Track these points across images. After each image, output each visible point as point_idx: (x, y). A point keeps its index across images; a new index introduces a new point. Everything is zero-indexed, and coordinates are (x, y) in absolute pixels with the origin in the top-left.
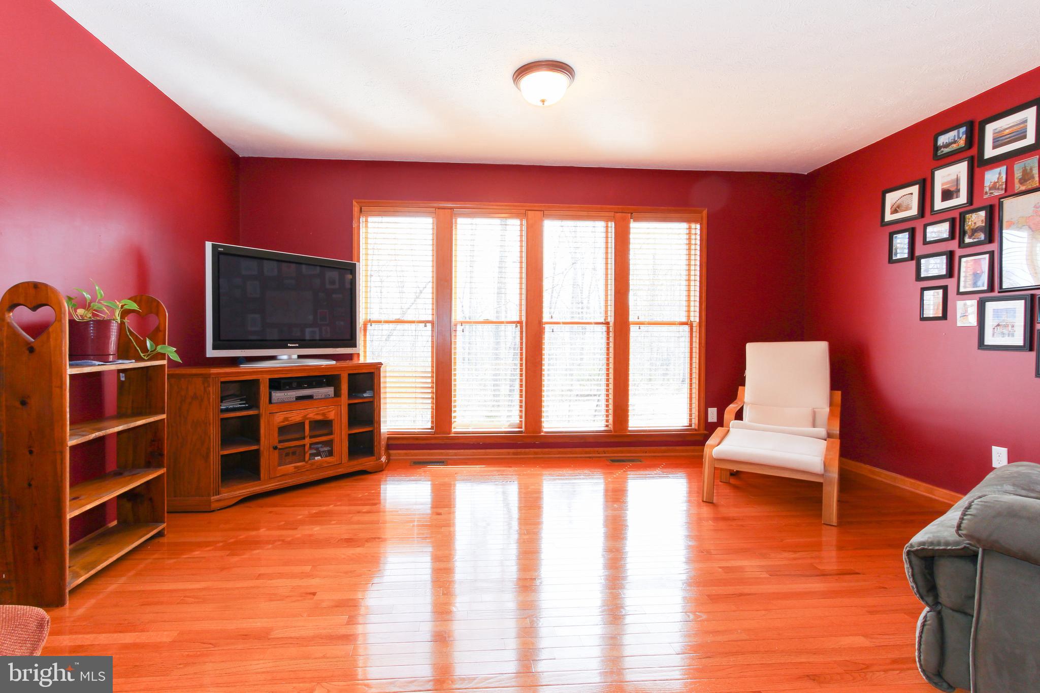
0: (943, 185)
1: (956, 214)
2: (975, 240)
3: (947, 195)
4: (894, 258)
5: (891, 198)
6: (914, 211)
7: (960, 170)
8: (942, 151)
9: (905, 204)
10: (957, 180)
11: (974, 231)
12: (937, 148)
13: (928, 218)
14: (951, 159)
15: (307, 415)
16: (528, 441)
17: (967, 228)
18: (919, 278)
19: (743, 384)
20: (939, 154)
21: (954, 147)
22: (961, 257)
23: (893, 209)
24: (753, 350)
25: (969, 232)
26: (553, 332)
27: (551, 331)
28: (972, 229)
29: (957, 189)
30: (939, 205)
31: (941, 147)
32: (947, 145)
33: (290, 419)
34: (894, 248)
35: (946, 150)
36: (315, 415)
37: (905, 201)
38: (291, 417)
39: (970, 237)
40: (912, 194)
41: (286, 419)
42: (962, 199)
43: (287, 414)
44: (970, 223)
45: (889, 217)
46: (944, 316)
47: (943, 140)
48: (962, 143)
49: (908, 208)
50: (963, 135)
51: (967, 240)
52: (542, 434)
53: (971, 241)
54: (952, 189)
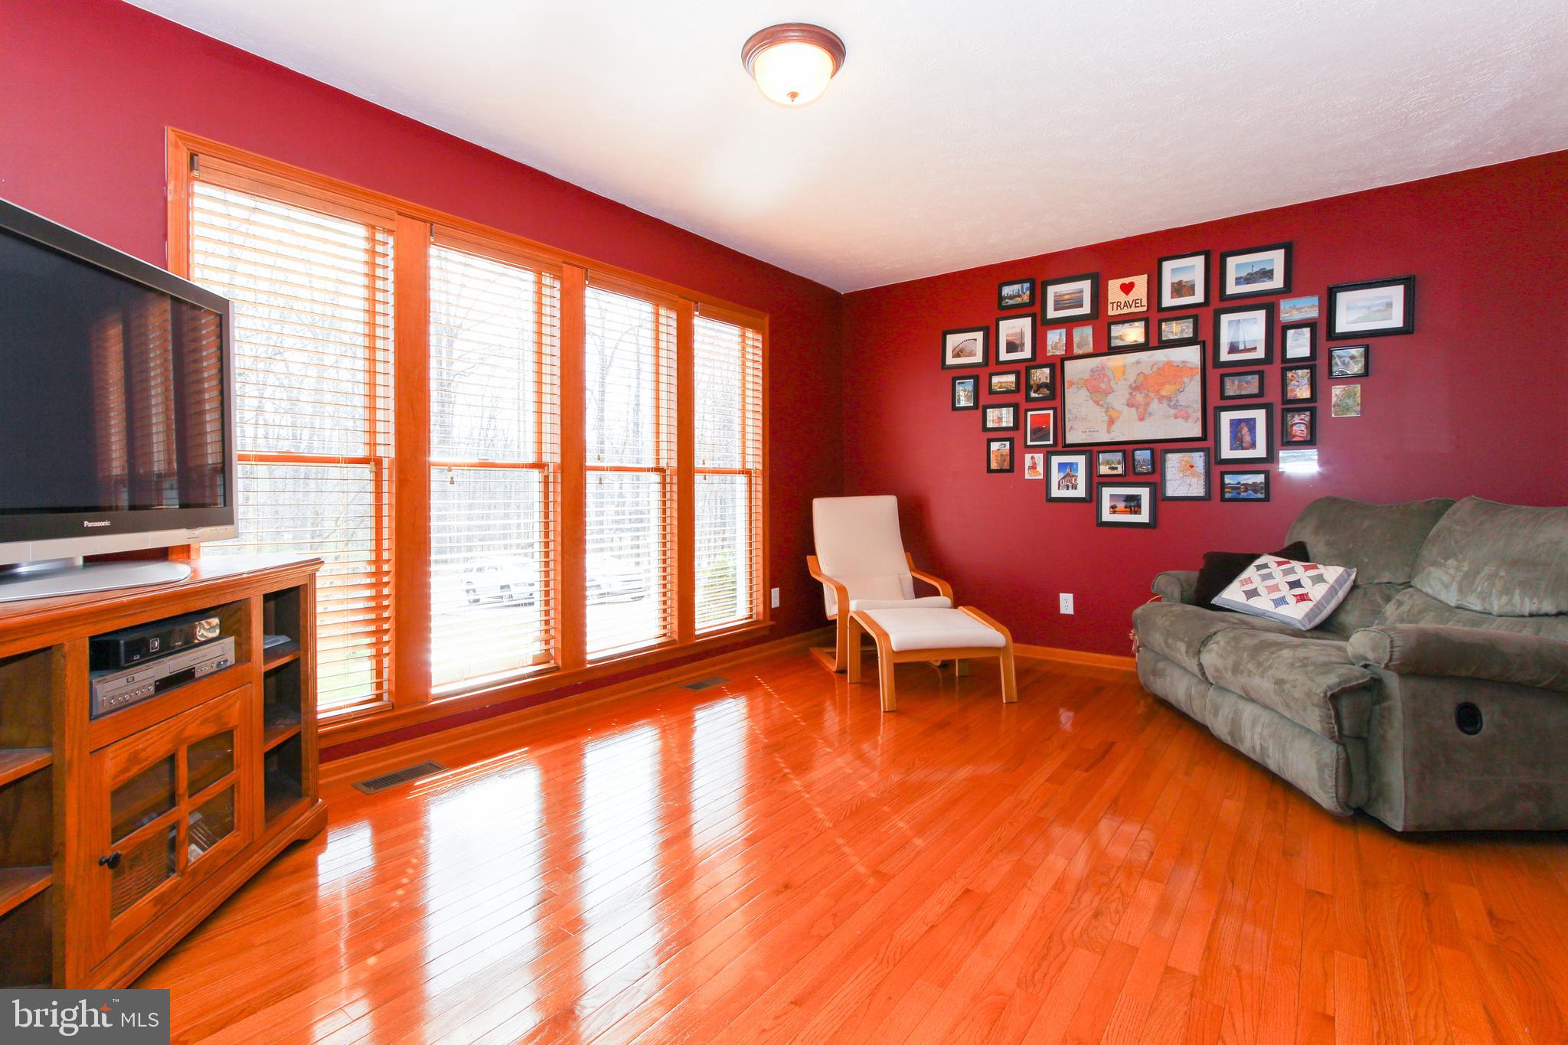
0: (1007, 336)
1: (1022, 368)
2: (1041, 395)
3: (1012, 347)
4: (957, 406)
5: (953, 341)
6: (978, 358)
7: (1025, 324)
8: (1007, 302)
9: (968, 349)
10: (1022, 334)
11: (1039, 387)
12: (1001, 298)
13: (992, 367)
14: (1015, 312)
15: (183, 730)
16: (565, 683)
17: (1032, 383)
18: (985, 429)
19: (813, 552)
20: (1003, 305)
21: (1018, 300)
22: (1027, 411)
23: (955, 352)
24: (822, 507)
25: (1035, 388)
26: (601, 483)
27: (598, 482)
28: (1038, 385)
29: (1021, 342)
30: (1004, 356)
31: (1006, 298)
32: (1012, 297)
33: (143, 755)
34: (957, 394)
35: (1011, 302)
36: (202, 724)
37: (969, 347)
38: (144, 750)
39: (1035, 392)
40: (976, 340)
41: (134, 759)
42: (1027, 354)
43: (135, 741)
44: (1035, 378)
45: (950, 360)
46: (1011, 470)
47: (1007, 291)
48: (1026, 298)
49: (971, 354)
50: (1027, 290)
51: (1033, 395)
52: (588, 666)
53: (1036, 395)
54: (1017, 342)
